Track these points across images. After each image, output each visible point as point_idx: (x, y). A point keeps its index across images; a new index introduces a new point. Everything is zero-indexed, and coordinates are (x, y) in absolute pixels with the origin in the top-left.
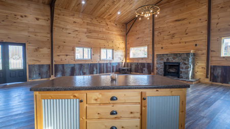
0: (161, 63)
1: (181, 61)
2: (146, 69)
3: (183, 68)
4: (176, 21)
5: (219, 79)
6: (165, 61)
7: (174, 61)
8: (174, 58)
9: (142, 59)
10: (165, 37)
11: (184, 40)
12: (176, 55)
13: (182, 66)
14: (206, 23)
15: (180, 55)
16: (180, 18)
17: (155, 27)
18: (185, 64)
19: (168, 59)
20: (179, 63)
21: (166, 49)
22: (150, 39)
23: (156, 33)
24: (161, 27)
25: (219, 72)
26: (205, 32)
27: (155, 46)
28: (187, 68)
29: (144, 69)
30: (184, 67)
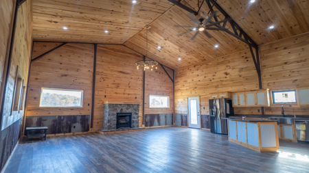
0: (113, 115)
1: (133, 112)
2: (78, 126)
3: (134, 118)
4: (121, 72)
5: (149, 124)
6: (119, 111)
7: (128, 111)
8: (127, 109)
9: (72, 109)
10: (110, 85)
11: (127, 92)
12: (129, 106)
13: (133, 115)
14: (141, 82)
15: (133, 105)
16: (124, 71)
17: (97, 70)
18: (137, 114)
19: (122, 110)
20: (131, 113)
21: (110, 98)
22: (89, 82)
23: (97, 77)
24: (105, 72)
25: (148, 119)
26: (141, 88)
27: (96, 93)
28: (138, 117)
29: (75, 125)
30: (136, 116)
